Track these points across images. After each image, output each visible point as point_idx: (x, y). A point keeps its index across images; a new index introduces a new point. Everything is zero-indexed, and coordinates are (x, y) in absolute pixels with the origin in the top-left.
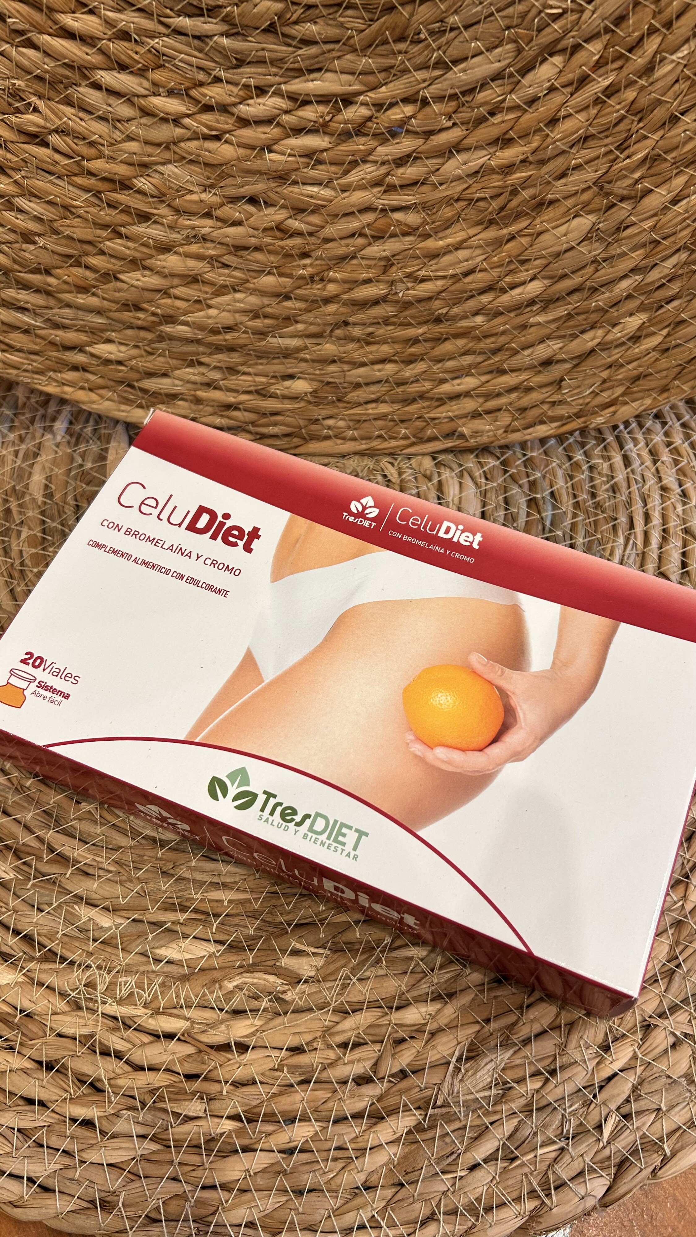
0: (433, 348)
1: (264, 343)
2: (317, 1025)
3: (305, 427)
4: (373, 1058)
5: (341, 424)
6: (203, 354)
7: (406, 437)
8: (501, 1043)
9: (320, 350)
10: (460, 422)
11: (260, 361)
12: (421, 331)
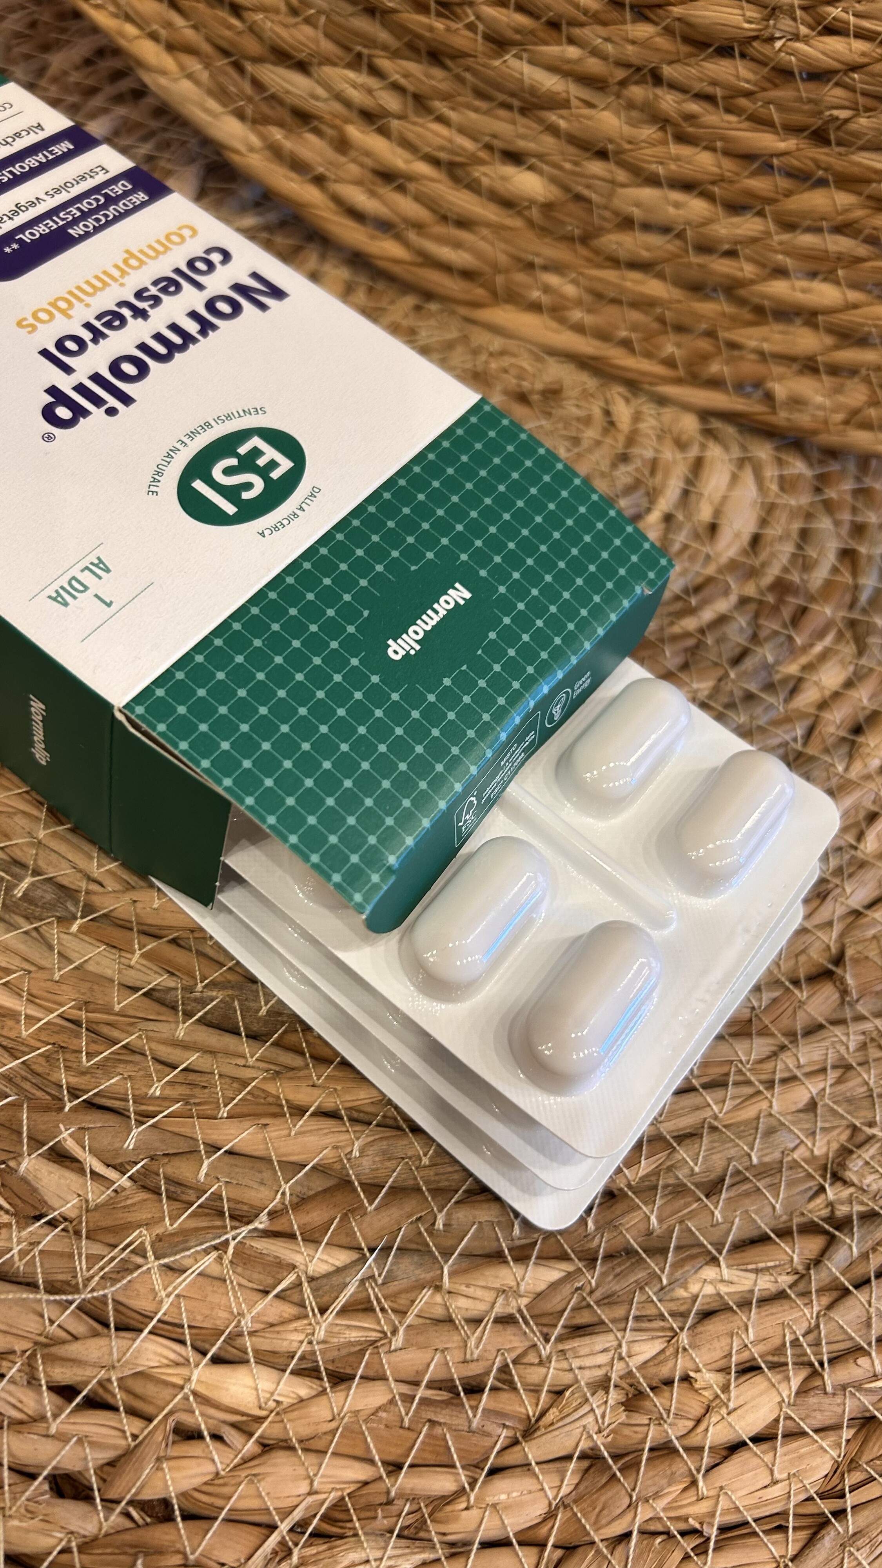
0: (788, 194)
1: (497, 63)
2: (31, 1325)
3: (507, 271)
4: (115, 1447)
5: (570, 290)
6: (385, 48)
7: (670, 362)
8: (402, 1529)
9: (589, 118)
10: (777, 370)
11: (478, 103)
12: (782, 146)
